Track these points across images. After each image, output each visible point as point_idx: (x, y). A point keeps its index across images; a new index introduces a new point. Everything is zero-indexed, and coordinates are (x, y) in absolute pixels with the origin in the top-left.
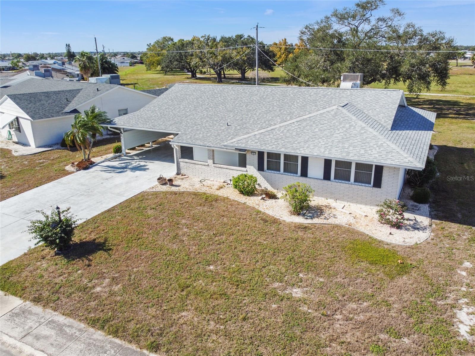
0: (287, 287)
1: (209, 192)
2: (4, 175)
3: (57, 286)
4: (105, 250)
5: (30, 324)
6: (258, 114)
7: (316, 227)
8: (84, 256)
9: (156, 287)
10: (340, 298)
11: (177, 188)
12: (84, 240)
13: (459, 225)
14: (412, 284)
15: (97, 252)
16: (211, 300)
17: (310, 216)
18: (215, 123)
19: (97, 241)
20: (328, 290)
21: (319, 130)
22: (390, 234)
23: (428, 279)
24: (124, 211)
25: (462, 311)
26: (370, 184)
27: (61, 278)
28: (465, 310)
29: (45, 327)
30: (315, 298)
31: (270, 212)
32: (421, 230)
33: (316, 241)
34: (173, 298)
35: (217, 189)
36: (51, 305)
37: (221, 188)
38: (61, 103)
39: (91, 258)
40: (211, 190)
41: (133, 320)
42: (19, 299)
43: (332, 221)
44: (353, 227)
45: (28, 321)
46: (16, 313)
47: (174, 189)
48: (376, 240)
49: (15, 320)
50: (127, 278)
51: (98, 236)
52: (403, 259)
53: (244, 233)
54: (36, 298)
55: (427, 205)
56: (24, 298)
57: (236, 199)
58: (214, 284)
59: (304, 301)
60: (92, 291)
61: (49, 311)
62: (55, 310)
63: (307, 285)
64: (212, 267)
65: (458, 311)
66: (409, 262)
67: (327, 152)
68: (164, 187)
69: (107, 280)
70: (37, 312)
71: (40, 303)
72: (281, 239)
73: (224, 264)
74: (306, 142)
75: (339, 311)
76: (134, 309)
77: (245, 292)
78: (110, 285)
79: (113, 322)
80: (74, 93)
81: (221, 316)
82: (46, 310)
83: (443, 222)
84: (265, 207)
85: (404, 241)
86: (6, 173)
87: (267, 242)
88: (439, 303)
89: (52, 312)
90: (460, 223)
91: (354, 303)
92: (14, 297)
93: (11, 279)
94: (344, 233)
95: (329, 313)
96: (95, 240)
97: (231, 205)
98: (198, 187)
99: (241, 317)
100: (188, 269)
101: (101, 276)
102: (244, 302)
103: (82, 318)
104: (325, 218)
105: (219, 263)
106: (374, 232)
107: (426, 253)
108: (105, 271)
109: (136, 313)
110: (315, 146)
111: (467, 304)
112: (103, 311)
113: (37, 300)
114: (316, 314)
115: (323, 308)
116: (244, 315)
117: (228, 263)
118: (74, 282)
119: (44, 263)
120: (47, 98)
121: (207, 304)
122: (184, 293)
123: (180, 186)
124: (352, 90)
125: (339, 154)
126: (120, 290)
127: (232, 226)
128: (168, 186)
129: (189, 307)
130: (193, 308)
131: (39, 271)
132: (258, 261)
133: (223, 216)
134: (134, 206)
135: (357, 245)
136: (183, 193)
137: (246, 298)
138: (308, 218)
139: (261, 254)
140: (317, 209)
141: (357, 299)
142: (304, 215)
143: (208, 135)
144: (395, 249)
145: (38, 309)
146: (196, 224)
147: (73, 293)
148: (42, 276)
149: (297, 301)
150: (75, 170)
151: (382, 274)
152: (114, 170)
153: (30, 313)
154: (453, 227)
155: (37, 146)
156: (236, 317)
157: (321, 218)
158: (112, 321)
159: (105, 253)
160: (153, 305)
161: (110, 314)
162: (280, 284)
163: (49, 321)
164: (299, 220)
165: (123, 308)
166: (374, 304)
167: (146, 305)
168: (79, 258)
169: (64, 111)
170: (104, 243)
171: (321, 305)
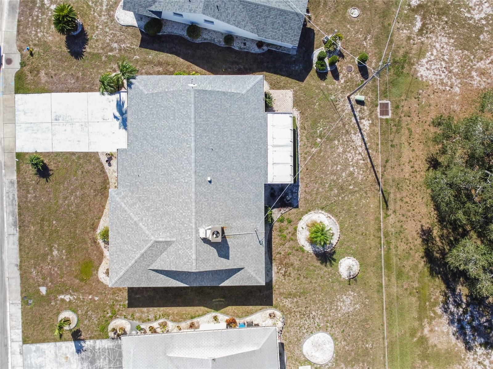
0: (57, 249)
7: (98, 246)
10: (58, 265)
14: (75, 283)
15: (44, 178)
19: (50, 172)
20: (60, 261)
23: (81, 287)
27: (29, 179)
30: (55, 259)
42: (16, 176)
45: (11, 188)
46: (11, 182)
47: (106, 165)
49: (9, 184)
50: (38, 200)
58: (47, 228)
60: (28, 195)
63: (60, 254)
64: (54, 222)
65: (69, 295)
69: (34, 194)
71: (18, 184)
77: (48, 238)
78: (33, 198)
82: (17, 188)
88: (70, 291)
101: (35, 191)
102: (43, 240)
110: (115, 239)
111: (75, 298)
118: (29, 185)
122: (39, 222)
123: (111, 166)
126: (32, 202)
147: (25, 190)
149: (51, 254)
151: (76, 274)
153: (13, 185)
159: (45, 181)
163: (13, 194)
171: (52, 261)
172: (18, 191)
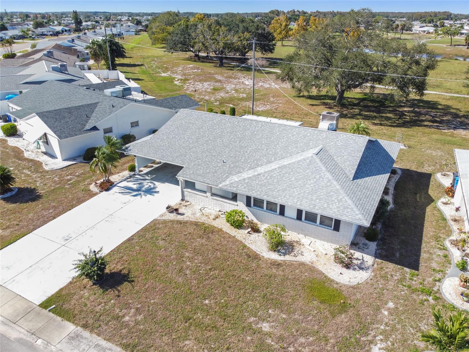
0: (260, 321)
1: (207, 222)
2: (41, 194)
3: (98, 315)
4: (129, 282)
5: (83, 347)
6: (248, 152)
7: (287, 264)
8: (114, 287)
9: (168, 318)
10: (295, 334)
11: (182, 217)
12: (113, 271)
13: (394, 265)
14: (347, 322)
15: (123, 283)
16: (206, 332)
17: (283, 253)
18: (213, 158)
19: (123, 272)
20: (287, 326)
21: (296, 179)
22: (341, 273)
23: (359, 318)
24: (141, 240)
25: (376, 347)
26: (331, 227)
27: (100, 307)
28: (379, 345)
29: (94, 349)
30: (278, 332)
31: (253, 247)
32: (365, 270)
33: (285, 279)
34: (179, 329)
35: (214, 219)
36: (96, 331)
37: (217, 218)
38: (82, 119)
39: (119, 288)
40: (209, 220)
41: (152, 346)
42: (72, 324)
43: (300, 259)
44: (314, 265)
45: (81, 344)
46: (72, 337)
47: (180, 218)
48: (329, 279)
49: (72, 343)
50: (147, 309)
51: (122, 267)
52: (345, 298)
53: (232, 269)
54: (84, 324)
55: (375, 243)
56: (76, 324)
57: (228, 232)
58: (208, 317)
59: (269, 334)
60: (123, 320)
61: (94, 335)
62: (99, 336)
63: (273, 321)
64: (207, 302)
65: (374, 346)
66: (349, 302)
67: (298, 203)
68: (172, 215)
69: (133, 310)
70: (87, 337)
71: (87, 329)
72: (259, 276)
73: (216, 299)
74: (284, 190)
75: (293, 344)
76: (153, 337)
77: (229, 325)
78: (135, 315)
79: (140, 347)
80: (92, 107)
81: (212, 346)
82: (92, 335)
83: (384, 261)
84: (249, 242)
85: (349, 281)
86: (42, 192)
87: (249, 278)
88: (362, 339)
89: (97, 337)
90: (396, 263)
91: (303, 338)
92: (68, 322)
93: (64, 306)
94: (306, 271)
95: (285, 345)
96: (121, 271)
97: (224, 238)
98: (198, 217)
99: (226, 347)
100: (190, 302)
101: (128, 306)
102: (228, 334)
103: (118, 344)
104: (295, 256)
105: (212, 297)
106: (329, 271)
107: (363, 294)
108: (131, 301)
109: (154, 340)
110: (290, 196)
111: (381, 340)
112: (132, 338)
113: (85, 326)
114: (276, 346)
115: (281, 341)
116: (228, 345)
117: (219, 298)
118: (109, 312)
119: (86, 292)
120: (69, 115)
121: (203, 335)
122: (187, 324)
123: (184, 214)
124: (327, 133)
125: (307, 206)
126: (142, 320)
127: (223, 261)
128: (175, 214)
129: (191, 337)
130: (193, 338)
131: (83, 299)
132: (240, 297)
133: (217, 250)
134: (148, 235)
135: (314, 284)
136: (187, 222)
137: (230, 331)
138: (282, 254)
139: (243, 290)
140: (289, 245)
141: (306, 334)
142: (279, 251)
143: (208, 171)
144: (341, 288)
145: (86, 334)
146: (196, 257)
147: (110, 321)
148: (86, 305)
149: (265, 335)
150: (98, 191)
151: (327, 313)
152: (130, 193)
153: (82, 337)
154: (390, 267)
155: (63, 159)
156: (222, 347)
157: (291, 254)
158: (138, 346)
159: (129, 284)
160: (166, 334)
161: (137, 340)
162: (255, 319)
163: (96, 345)
164: (274, 256)
165: (145, 336)
166: (317, 339)
167: (161, 334)
168: (111, 288)
169: (85, 129)
170: (128, 274)
171: (281, 339)
172: (99, 335)
